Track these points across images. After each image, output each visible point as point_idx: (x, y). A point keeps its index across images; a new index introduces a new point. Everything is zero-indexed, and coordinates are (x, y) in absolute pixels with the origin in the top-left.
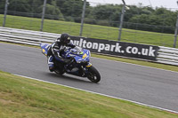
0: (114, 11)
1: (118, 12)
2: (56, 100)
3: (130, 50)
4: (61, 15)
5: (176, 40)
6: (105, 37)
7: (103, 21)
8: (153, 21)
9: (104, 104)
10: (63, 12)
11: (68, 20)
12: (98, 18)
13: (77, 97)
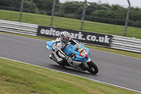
0: (79, 6)
1: (82, 8)
2: (27, 77)
3: (90, 38)
4: (37, 9)
5: (126, 31)
6: (71, 27)
7: (70, 15)
8: (109, 15)
9: (64, 80)
10: (38, 7)
11: (42, 14)
12: (66, 12)
13: (44, 74)
